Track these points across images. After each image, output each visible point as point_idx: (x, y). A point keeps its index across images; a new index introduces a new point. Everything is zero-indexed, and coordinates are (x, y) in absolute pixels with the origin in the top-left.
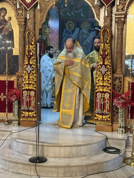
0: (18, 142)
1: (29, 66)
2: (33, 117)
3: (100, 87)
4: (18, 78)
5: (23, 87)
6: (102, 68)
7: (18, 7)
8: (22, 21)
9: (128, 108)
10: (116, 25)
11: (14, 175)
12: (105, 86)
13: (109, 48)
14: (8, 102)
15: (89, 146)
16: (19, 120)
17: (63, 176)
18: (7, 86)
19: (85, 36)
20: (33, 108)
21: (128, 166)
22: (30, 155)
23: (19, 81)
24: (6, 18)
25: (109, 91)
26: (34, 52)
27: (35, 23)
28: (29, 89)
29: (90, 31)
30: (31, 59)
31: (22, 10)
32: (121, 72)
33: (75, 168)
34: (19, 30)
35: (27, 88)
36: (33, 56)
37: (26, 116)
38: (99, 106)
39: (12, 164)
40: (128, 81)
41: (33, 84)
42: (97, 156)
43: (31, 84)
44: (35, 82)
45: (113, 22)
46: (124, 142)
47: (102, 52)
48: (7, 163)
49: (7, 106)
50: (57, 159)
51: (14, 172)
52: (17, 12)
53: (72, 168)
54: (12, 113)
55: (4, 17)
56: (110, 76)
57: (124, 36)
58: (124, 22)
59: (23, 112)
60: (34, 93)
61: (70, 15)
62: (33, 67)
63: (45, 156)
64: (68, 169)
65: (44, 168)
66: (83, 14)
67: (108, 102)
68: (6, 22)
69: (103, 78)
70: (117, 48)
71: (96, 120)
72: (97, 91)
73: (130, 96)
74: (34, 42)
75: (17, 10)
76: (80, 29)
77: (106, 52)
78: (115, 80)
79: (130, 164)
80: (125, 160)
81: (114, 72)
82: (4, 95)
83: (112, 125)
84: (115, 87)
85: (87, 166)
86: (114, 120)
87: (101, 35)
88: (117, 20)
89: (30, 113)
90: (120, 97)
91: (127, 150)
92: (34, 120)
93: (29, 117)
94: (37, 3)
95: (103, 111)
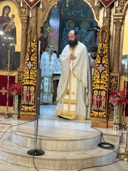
0: (17, 135)
1: (30, 62)
2: (33, 111)
3: (97, 85)
4: (19, 74)
5: (23, 82)
6: (99, 66)
7: (21, 5)
8: (25, 19)
9: (123, 106)
10: (114, 26)
11: (13, 167)
12: (102, 84)
13: (107, 47)
14: (9, 96)
15: (85, 141)
16: (19, 114)
17: (59, 168)
18: (8, 81)
19: (84, 35)
20: (33, 103)
21: (121, 161)
22: (28, 148)
23: (20, 77)
24: (10, 15)
25: (105, 89)
26: (35, 50)
27: (37, 21)
28: (29, 84)
29: (89, 31)
30: (32, 55)
31: (26, 8)
32: (117, 71)
33: (71, 162)
34: (22, 27)
35: (28, 83)
36: (34, 53)
37: (25, 110)
38: (95, 103)
39: (11, 156)
40: (124, 80)
41: (34, 80)
42: (91, 151)
43: (31, 80)
44: (35, 78)
45: (112, 23)
46: (118, 138)
47: (100, 51)
48: (7, 154)
49: (8, 100)
50: (54, 152)
51: (13, 164)
52: (20, 10)
53: (68, 162)
54: (12, 107)
55: (7, 14)
56: (107, 75)
57: (121, 37)
58: (122, 24)
59: (23, 106)
60: (34, 89)
61: (70, 15)
62: (33, 64)
63: (43, 149)
64: (64, 162)
65: (41, 161)
66: (83, 14)
67: (104, 99)
68: (9, 19)
69: (100, 76)
70: (114, 48)
71: (93, 116)
72: (94, 88)
73: (125, 94)
74: (36, 40)
75: (20, 8)
76: (80, 29)
77: (104, 52)
78: (111, 79)
79: (123, 160)
80: (119, 155)
81: (110, 71)
82: (5, 90)
83: (107, 122)
84: (111, 85)
85: (83, 160)
86: (110, 117)
87: (100, 35)
88: (115, 21)
89: (30, 108)
90: (115, 95)
91: (121, 146)
92: (33, 114)
93: (28, 111)
94: (40, 2)
95: (99, 108)
